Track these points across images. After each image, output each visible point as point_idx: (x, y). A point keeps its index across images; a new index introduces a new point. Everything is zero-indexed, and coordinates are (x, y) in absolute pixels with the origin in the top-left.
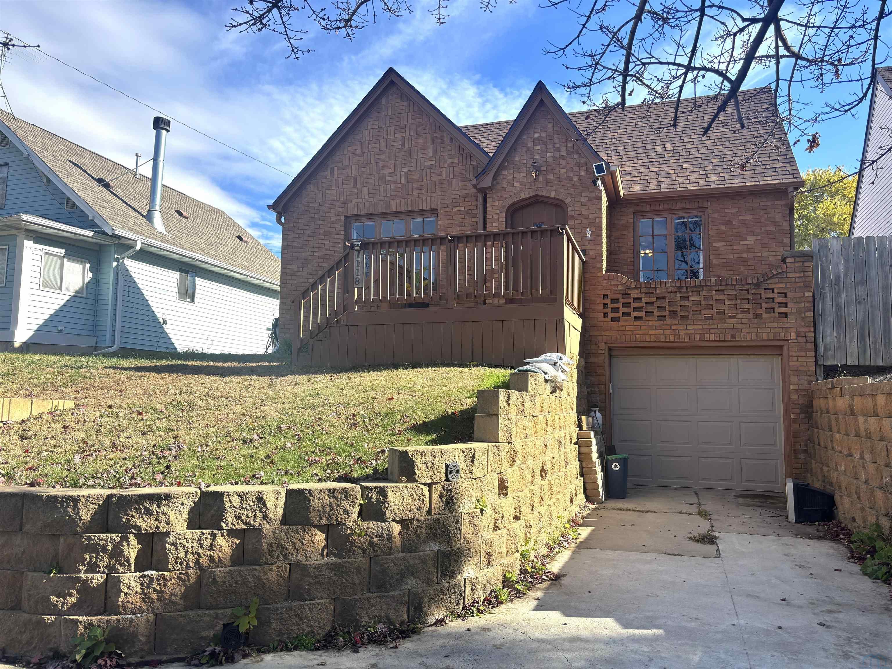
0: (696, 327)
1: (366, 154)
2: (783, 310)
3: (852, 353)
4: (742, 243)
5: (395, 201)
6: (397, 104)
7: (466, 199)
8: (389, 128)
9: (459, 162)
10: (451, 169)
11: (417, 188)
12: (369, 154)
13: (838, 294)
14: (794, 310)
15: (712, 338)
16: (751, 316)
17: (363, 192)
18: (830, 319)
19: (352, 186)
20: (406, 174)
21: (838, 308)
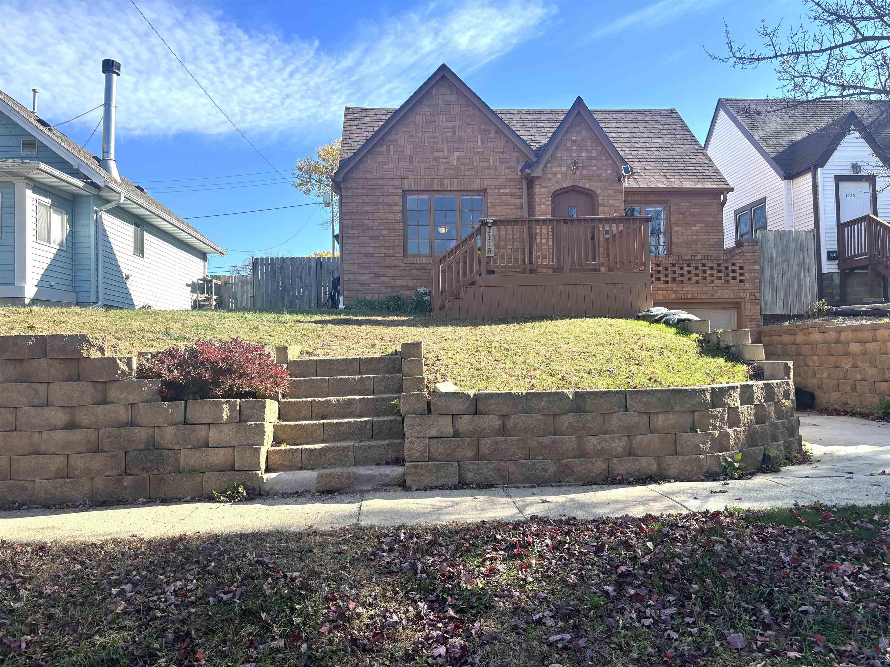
0: (689, 289)
1: (419, 136)
2: (742, 278)
3: (780, 307)
4: (693, 228)
5: (449, 180)
6: (447, 96)
7: (511, 183)
8: (441, 116)
9: (504, 152)
10: (498, 157)
11: (468, 171)
12: (423, 137)
13: (772, 268)
14: (748, 278)
15: (699, 296)
16: (723, 281)
17: (419, 170)
18: (768, 284)
19: (408, 163)
20: (458, 158)
21: (772, 277)
